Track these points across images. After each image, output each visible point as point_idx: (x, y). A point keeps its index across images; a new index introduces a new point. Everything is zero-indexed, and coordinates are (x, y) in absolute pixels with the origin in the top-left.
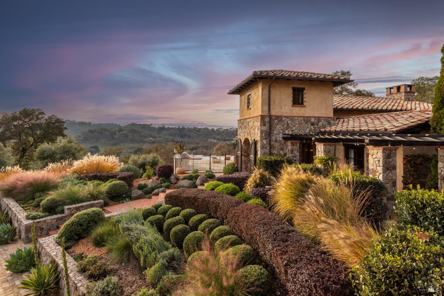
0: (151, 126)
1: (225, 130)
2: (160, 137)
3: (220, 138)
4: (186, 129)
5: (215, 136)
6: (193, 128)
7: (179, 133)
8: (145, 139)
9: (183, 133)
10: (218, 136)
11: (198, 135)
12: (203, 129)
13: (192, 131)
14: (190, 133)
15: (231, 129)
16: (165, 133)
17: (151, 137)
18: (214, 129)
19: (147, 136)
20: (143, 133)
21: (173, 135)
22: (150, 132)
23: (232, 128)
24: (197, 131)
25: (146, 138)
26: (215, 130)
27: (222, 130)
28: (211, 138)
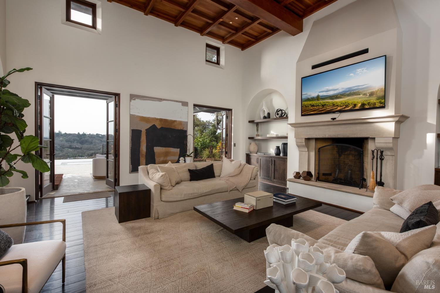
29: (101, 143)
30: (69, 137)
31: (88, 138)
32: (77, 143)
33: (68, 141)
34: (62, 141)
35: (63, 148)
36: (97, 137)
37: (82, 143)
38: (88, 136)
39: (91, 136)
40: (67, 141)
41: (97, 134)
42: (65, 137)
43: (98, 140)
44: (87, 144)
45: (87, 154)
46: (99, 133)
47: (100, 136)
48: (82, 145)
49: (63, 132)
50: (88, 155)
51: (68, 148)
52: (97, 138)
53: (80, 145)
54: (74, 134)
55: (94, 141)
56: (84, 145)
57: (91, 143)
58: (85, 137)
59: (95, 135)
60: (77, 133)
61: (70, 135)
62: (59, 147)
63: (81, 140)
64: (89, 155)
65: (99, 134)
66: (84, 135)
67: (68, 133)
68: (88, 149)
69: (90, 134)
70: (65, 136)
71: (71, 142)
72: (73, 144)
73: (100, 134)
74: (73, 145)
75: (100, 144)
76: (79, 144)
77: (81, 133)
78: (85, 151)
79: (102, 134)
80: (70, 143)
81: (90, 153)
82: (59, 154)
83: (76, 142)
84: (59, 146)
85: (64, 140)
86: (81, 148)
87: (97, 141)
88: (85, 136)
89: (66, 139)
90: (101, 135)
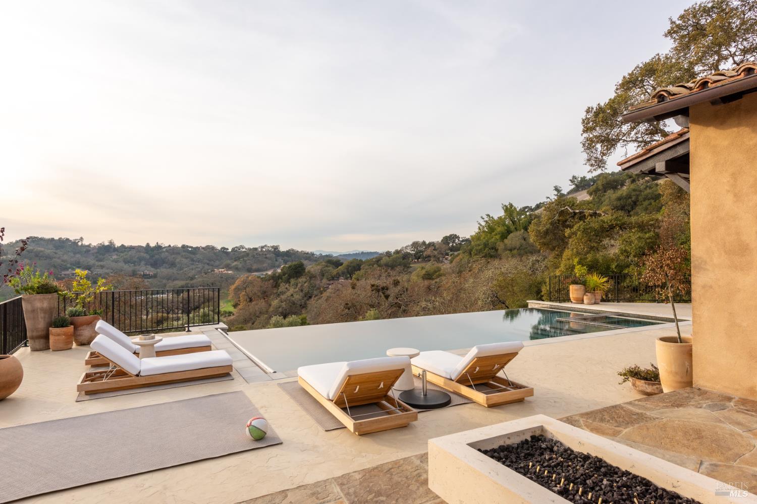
0: (80, 244)
1: (250, 249)
2: (102, 267)
3: (240, 266)
4: (164, 250)
5: (229, 262)
6: (180, 246)
7: (148, 257)
8: (63, 273)
9: (157, 256)
10: (235, 263)
11: (193, 260)
12: (203, 248)
13: (179, 253)
14: (173, 256)
15: (262, 247)
16: (115, 257)
17: (79, 267)
18: (227, 249)
19: (69, 265)
20: (59, 258)
21: (134, 263)
22: (78, 256)
23: (266, 246)
24: (190, 252)
25: (67, 269)
26: (230, 250)
27: (244, 250)
28: (221, 266)
29: (193, 264)
30: (130, 253)
31: (167, 253)
32: (146, 264)
33: (129, 262)
34: (116, 261)
36: (184, 251)
37: (155, 265)
38: (167, 251)
39: (172, 250)
40: (126, 262)
41: (183, 246)
42: (122, 254)
43: (186, 258)
44: (166, 268)
46: (187, 244)
47: (190, 249)
48: (156, 269)
49: (118, 244)
52: (184, 254)
53: (152, 269)
54: (139, 246)
55: (178, 260)
56: (159, 270)
57: (172, 264)
58: (161, 253)
59: (179, 248)
60: (144, 245)
61: (132, 248)
63: (154, 258)
65: (187, 246)
66: (158, 247)
67: (127, 244)
68: (169, 278)
69: (170, 246)
70: (122, 252)
71: (135, 264)
72: (137, 267)
74: (139, 271)
75: (191, 267)
76: (149, 267)
77: (152, 245)
78: (164, 281)
79: (194, 247)
80: (133, 265)
83: (143, 263)
84: (112, 273)
85: (121, 260)
86: (155, 276)
87: (185, 261)
88: (160, 251)
89: (125, 257)
90: (191, 247)
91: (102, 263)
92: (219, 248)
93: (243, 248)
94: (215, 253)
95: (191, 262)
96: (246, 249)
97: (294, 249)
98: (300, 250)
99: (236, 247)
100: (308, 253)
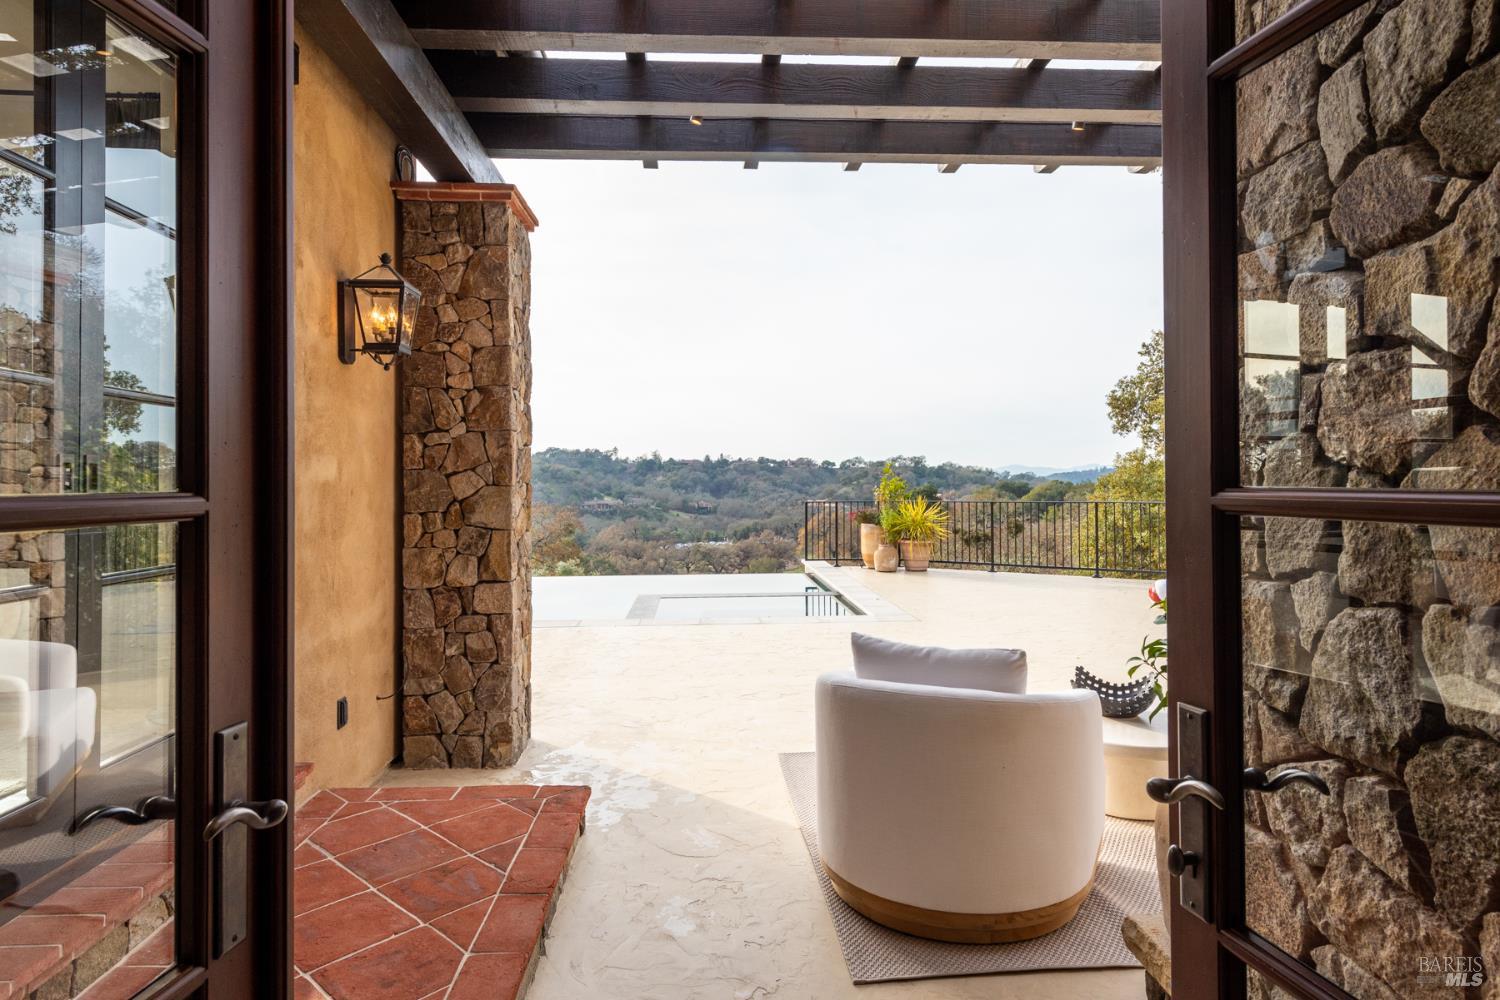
29: (774, 491)
30: (680, 473)
31: (734, 472)
32: (703, 491)
33: (679, 487)
34: (662, 486)
35: (666, 510)
36: (762, 469)
37: (717, 491)
38: (736, 469)
39: (744, 467)
40: (675, 486)
41: (762, 461)
42: (669, 474)
43: (765, 480)
44: (733, 497)
45: (732, 532)
46: (766, 456)
47: (772, 465)
48: (718, 497)
49: (665, 458)
50: (735, 534)
51: (679, 509)
52: (762, 472)
53: (713, 499)
54: (695, 461)
55: (752, 484)
56: (721, 500)
57: (744, 491)
58: (726, 471)
59: (752, 463)
60: (702, 459)
61: (684, 464)
62: (653, 507)
63: (716, 480)
64: (739, 534)
65: (768, 460)
66: (723, 463)
67: (677, 458)
68: (735, 514)
69: (740, 460)
70: (669, 471)
71: (686, 490)
72: (690, 496)
73: (771, 457)
74: (692, 501)
75: (771, 496)
76: (708, 495)
77: (714, 458)
78: (726, 519)
79: (778, 460)
80: (684, 491)
81: (740, 529)
82: (654, 529)
83: (699, 488)
84: (653, 504)
85: (668, 483)
86: (713, 511)
87: (762, 485)
88: (726, 468)
89: (674, 478)
90: (774, 462)
91: (639, 488)
92: (819, 462)
93: (860, 463)
94: (811, 472)
95: (772, 488)
96: (865, 463)
97: (954, 462)
98: (964, 465)
99: (848, 461)
100: (979, 471)
